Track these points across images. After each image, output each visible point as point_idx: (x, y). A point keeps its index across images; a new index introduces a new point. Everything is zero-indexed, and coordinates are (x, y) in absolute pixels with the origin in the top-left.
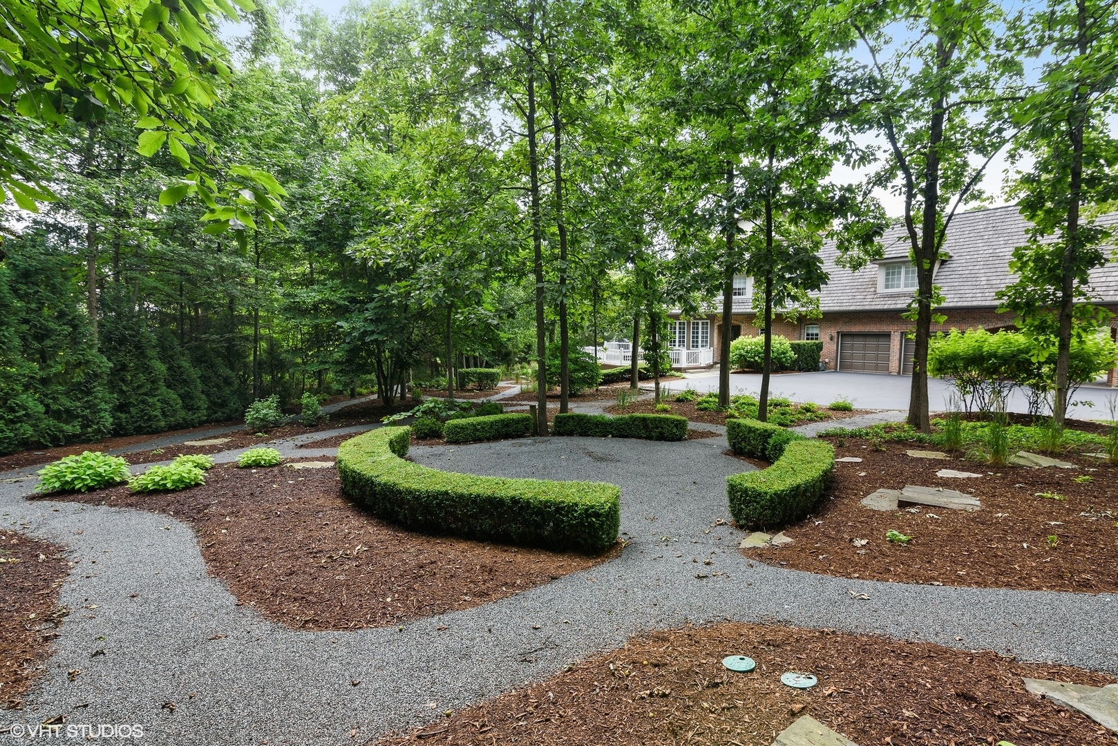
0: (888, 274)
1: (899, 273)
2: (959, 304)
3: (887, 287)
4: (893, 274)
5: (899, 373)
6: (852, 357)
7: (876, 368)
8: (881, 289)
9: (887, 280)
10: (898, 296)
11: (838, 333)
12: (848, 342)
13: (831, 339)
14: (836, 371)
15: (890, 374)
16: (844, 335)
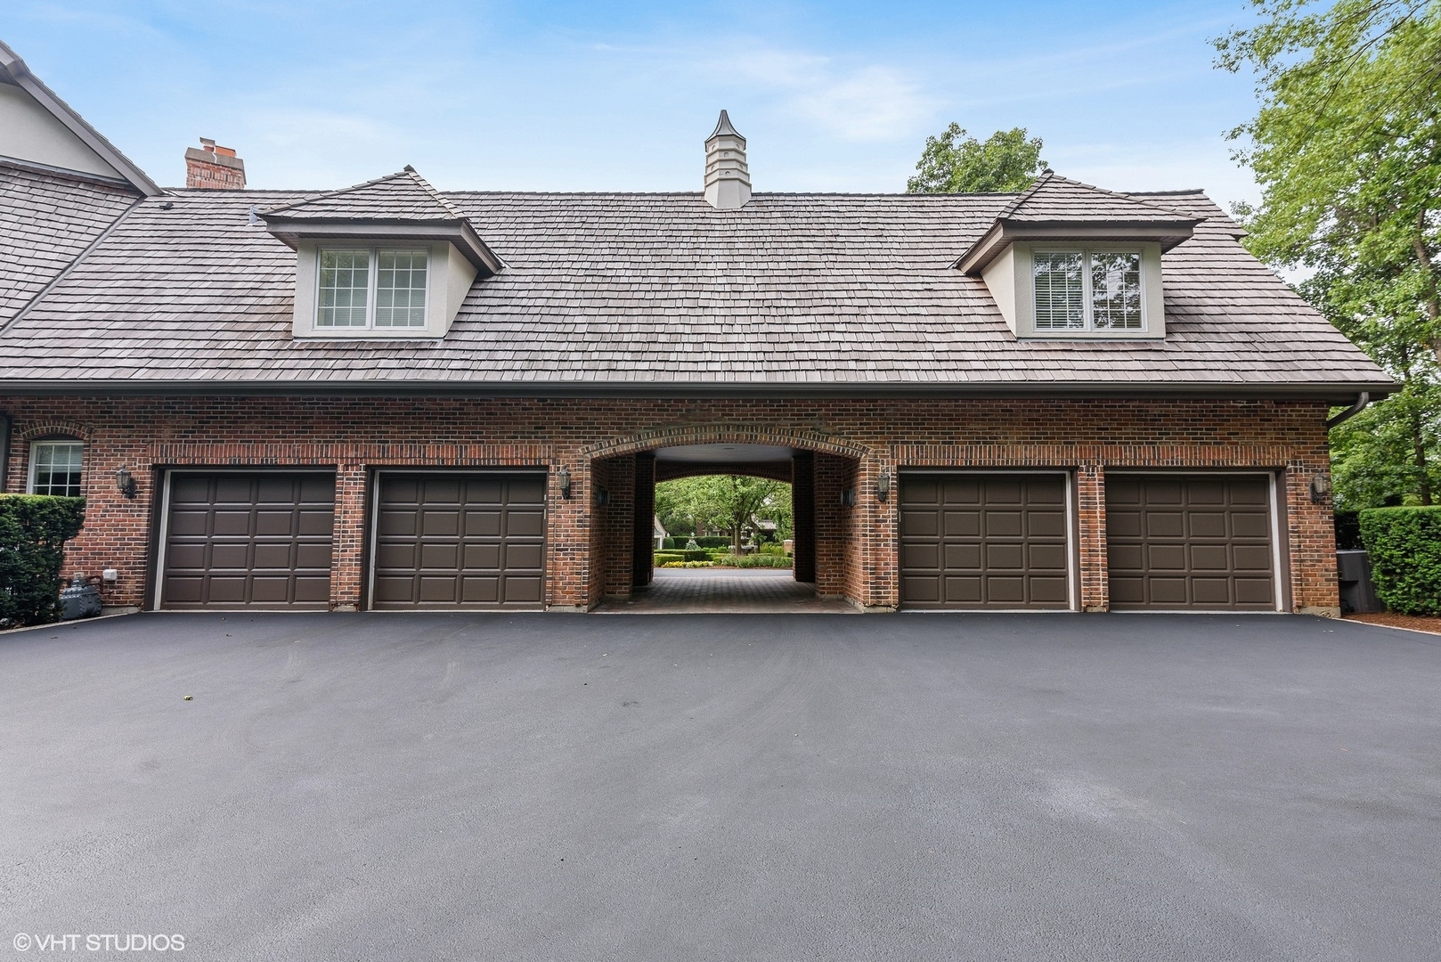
0: (326, 280)
1: (362, 279)
2: (529, 377)
3: (325, 319)
4: (344, 279)
5: (361, 604)
6: (209, 557)
7: (292, 591)
8: (305, 323)
9: (325, 297)
10: (360, 347)
11: (159, 471)
12: (198, 503)
13: (130, 490)
14: (145, 613)
15: (333, 616)
16: (185, 479)
